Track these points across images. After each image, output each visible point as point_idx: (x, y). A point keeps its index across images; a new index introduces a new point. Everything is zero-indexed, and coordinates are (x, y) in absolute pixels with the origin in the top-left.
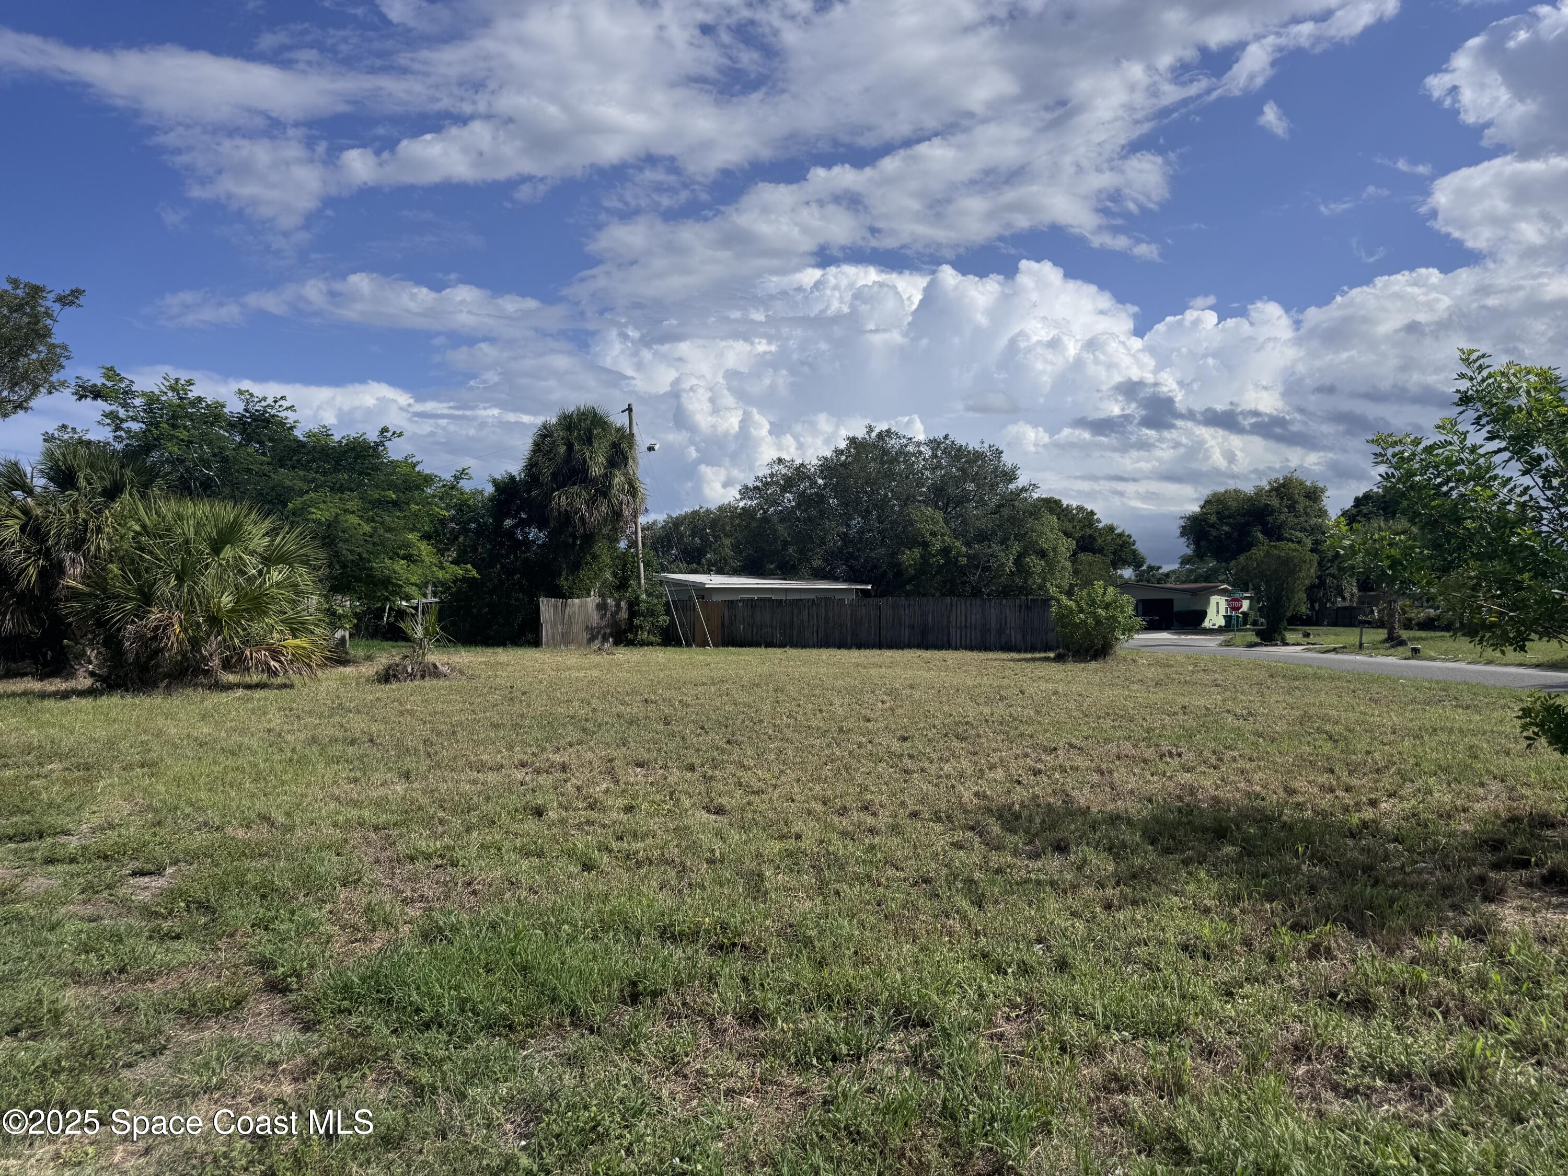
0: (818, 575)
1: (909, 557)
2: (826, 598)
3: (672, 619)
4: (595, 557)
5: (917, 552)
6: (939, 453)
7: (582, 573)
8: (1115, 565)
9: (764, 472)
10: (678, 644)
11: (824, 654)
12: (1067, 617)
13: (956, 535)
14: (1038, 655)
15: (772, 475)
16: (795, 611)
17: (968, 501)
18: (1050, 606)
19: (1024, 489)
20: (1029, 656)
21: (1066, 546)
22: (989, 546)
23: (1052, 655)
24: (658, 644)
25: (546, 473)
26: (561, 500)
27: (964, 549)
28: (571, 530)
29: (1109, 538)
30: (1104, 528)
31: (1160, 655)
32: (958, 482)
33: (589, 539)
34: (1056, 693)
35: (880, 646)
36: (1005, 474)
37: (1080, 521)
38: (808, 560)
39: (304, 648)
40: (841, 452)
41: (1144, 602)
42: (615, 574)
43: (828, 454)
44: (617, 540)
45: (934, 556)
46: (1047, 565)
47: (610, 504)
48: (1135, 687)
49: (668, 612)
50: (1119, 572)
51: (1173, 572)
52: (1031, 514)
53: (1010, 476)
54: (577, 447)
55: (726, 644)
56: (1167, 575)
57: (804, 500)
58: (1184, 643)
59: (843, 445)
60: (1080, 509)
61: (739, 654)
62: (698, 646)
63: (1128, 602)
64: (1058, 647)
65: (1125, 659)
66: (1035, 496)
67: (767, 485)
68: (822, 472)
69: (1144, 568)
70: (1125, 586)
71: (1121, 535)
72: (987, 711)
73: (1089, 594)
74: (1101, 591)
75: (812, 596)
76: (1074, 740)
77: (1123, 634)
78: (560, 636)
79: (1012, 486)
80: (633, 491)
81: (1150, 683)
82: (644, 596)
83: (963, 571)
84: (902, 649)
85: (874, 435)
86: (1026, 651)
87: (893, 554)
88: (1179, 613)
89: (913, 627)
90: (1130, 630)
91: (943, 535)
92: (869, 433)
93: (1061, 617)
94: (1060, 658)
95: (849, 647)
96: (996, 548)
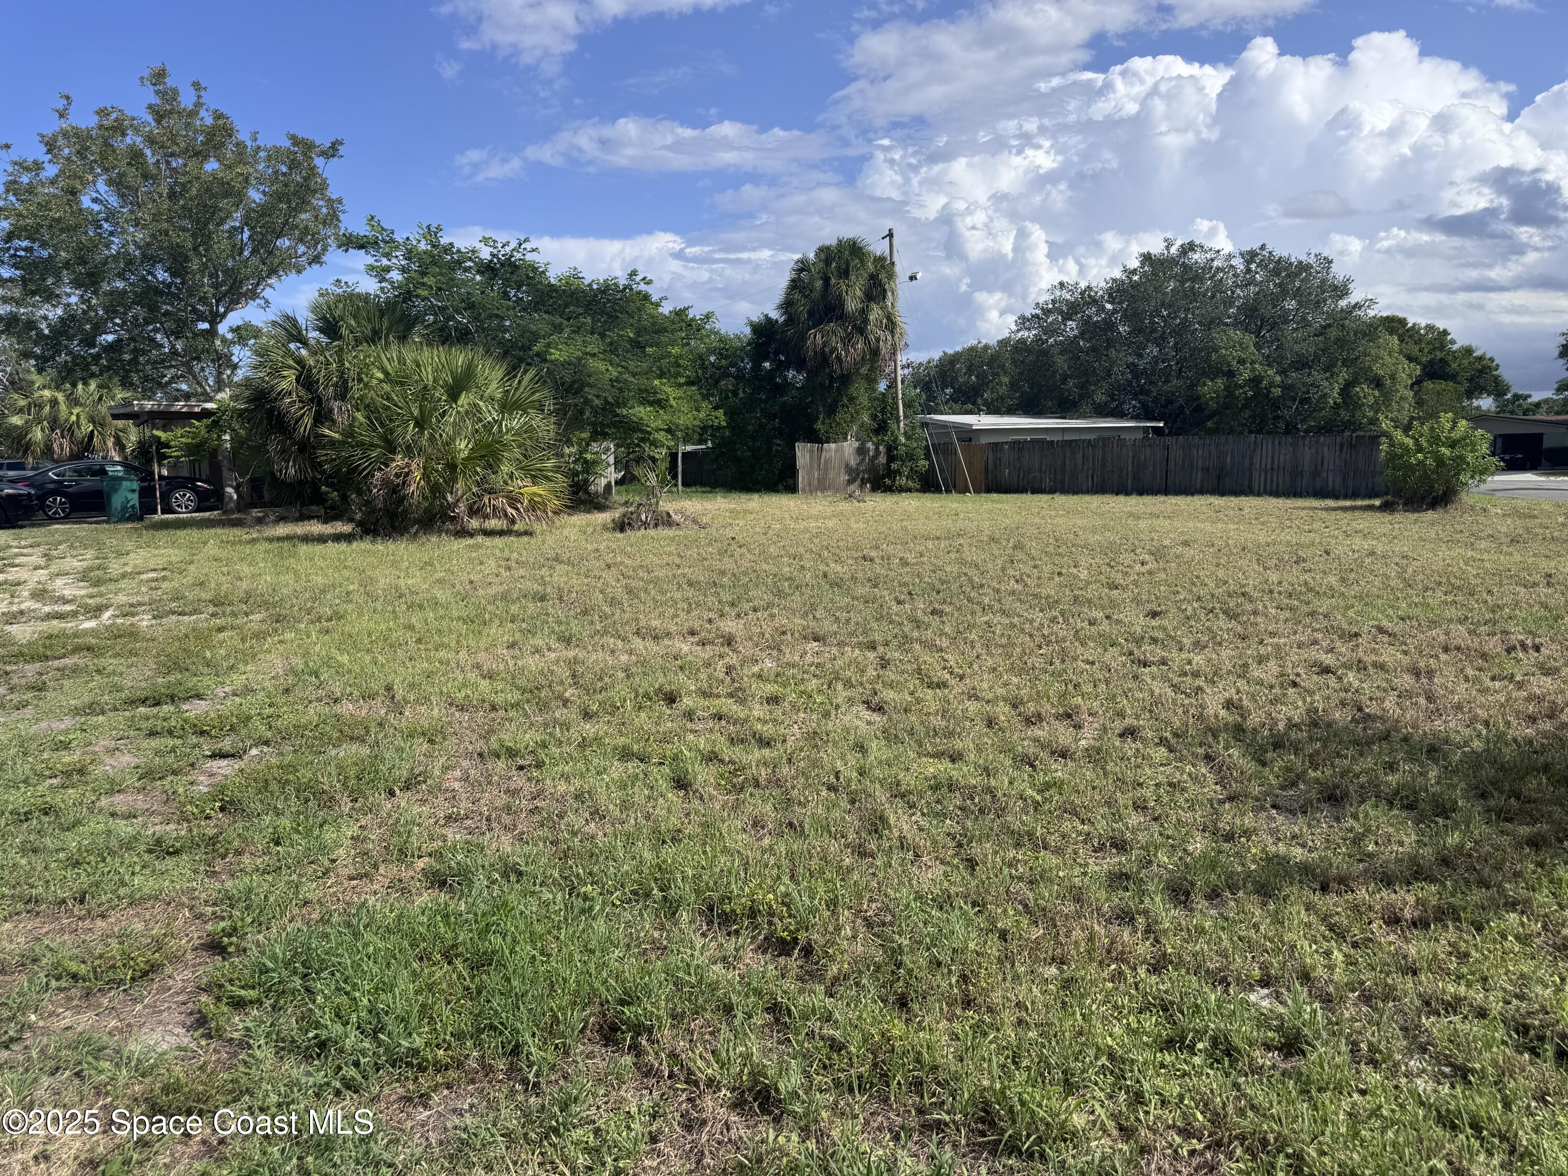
0: (1101, 412)
1: (1211, 389)
2: (1106, 438)
3: (932, 464)
4: (852, 399)
5: (1220, 382)
6: (1253, 266)
7: (838, 417)
8: (1470, 394)
9: (1044, 298)
10: (938, 490)
11: (1095, 502)
12: (1402, 456)
13: (1269, 361)
14: (1359, 503)
15: (1054, 302)
16: (1068, 454)
17: (1286, 322)
18: (1379, 444)
19: (1357, 306)
20: (1348, 503)
21: (1407, 372)
22: (1309, 374)
23: (1377, 502)
24: (917, 491)
25: (802, 310)
26: (816, 338)
27: (1278, 378)
28: (827, 371)
29: (1466, 362)
30: (1459, 351)
31: (1520, 503)
32: (1276, 300)
33: (846, 379)
34: (1372, 553)
35: (1166, 492)
36: (1335, 288)
37: (1428, 343)
38: (1090, 396)
39: (540, 496)
40: (1134, 272)
41: (1504, 437)
42: (874, 417)
43: (1117, 274)
44: (875, 381)
45: (1241, 387)
46: (1382, 395)
47: (867, 341)
48: (1483, 544)
49: (928, 457)
50: (1476, 403)
51: (1546, 401)
52: (1365, 335)
53: (1342, 290)
54: (833, 281)
55: (989, 491)
56: (1538, 405)
57: (1088, 327)
58: (1554, 486)
59: (1135, 264)
60: (1430, 328)
61: (998, 502)
62: (959, 492)
63: (1483, 440)
64: (1386, 494)
65: (1472, 508)
66: (1371, 313)
67: (1047, 312)
68: (1110, 295)
69: (1509, 396)
70: (1479, 419)
71: (1480, 359)
72: (1274, 577)
73: (1432, 429)
74: (1448, 426)
75: (1091, 437)
76: (1385, 623)
77: (1472, 477)
78: (816, 482)
79: (1343, 303)
80: (891, 325)
81: (1504, 540)
82: (903, 440)
83: (1275, 405)
84: (1193, 494)
85: (1173, 250)
86: (1346, 497)
87: (1192, 386)
88: (1551, 451)
89: (1208, 470)
90: (1482, 473)
91: (1253, 363)
92: (1167, 248)
93: (1392, 457)
94: (1387, 507)
95: (1127, 493)
96: (1317, 375)
